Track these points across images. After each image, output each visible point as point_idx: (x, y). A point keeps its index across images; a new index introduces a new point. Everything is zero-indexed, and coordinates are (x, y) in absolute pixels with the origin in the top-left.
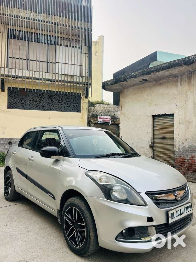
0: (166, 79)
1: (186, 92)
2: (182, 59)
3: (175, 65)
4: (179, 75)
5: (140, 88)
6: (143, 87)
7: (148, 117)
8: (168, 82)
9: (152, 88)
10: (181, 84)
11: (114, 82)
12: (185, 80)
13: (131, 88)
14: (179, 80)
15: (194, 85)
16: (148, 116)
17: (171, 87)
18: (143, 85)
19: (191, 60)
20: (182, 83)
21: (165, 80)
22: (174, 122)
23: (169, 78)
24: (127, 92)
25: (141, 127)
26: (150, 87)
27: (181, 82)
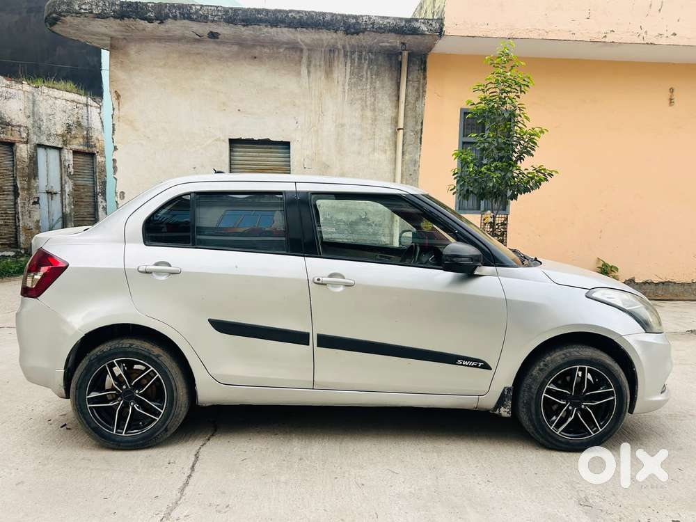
0: (269, 49)
1: (321, 94)
2: (342, 16)
3: (323, 25)
4: (305, 48)
5: (188, 53)
6: (198, 54)
7: (218, 142)
8: (276, 58)
9: (229, 64)
10: (309, 72)
11: (114, 11)
12: (318, 64)
13: (156, 43)
14: (305, 60)
15: (338, 82)
16: (218, 140)
17: (283, 72)
18: (200, 47)
19: (362, 27)
20: (312, 69)
21: (266, 50)
22: (291, 163)
23: (278, 47)
24: (138, 52)
25: (194, 168)
26: (221, 58)
27: (309, 66)
